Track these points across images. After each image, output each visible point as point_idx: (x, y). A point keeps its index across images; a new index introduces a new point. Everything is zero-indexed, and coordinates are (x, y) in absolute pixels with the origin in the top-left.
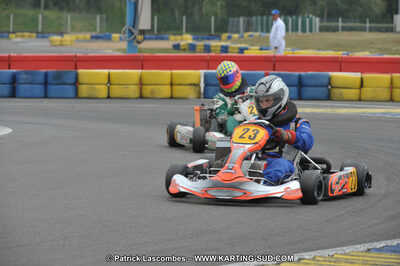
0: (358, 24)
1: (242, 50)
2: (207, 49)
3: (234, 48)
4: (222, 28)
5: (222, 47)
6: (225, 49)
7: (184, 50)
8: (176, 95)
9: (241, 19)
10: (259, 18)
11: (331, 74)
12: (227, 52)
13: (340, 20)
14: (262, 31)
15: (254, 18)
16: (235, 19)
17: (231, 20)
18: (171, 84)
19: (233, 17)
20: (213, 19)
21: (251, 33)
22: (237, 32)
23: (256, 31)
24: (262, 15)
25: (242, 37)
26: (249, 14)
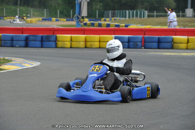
0: (163, 14)
1: (116, 26)
2: (100, 25)
3: (113, 25)
4: (102, 16)
5: (107, 24)
6: (108, 25)
7: (89, 25)
8: (102, 46)
9: (110, 11)
10: (119, 11)
11: (173, 37)
12: (109, 27)
13: (155, 12)
14: (120, 17)
15: (116, 11)
16: (108, 12)
17: (106, 12)
18: (100, 42)
19: (106, 10)
20: (97, 11)
21: (115, 18)
22: (108, 17)
23: (118, 17)
24: (120, 10)
25: (111, 20)
26: (114, 9)
